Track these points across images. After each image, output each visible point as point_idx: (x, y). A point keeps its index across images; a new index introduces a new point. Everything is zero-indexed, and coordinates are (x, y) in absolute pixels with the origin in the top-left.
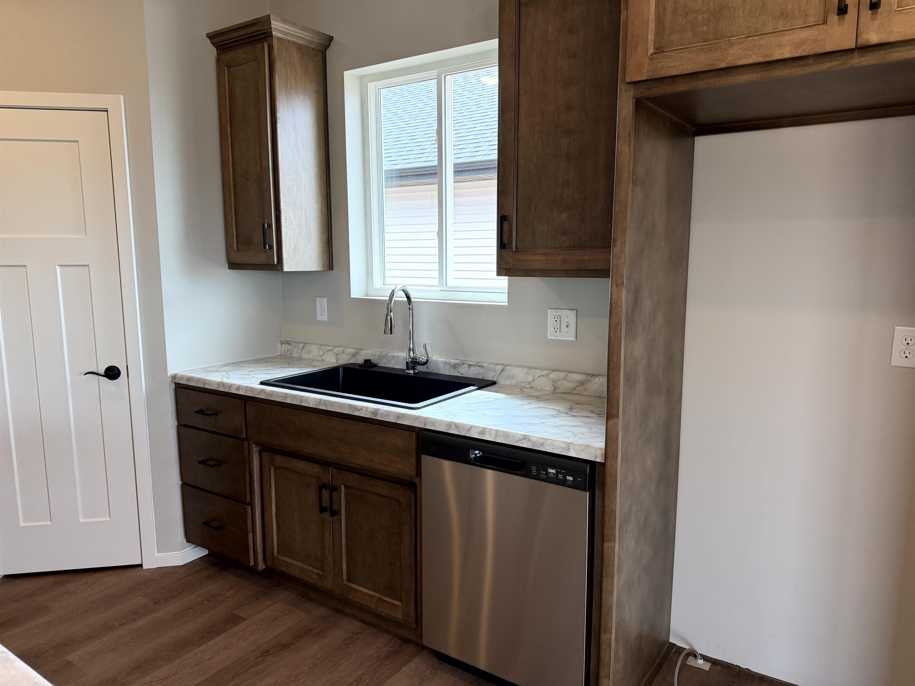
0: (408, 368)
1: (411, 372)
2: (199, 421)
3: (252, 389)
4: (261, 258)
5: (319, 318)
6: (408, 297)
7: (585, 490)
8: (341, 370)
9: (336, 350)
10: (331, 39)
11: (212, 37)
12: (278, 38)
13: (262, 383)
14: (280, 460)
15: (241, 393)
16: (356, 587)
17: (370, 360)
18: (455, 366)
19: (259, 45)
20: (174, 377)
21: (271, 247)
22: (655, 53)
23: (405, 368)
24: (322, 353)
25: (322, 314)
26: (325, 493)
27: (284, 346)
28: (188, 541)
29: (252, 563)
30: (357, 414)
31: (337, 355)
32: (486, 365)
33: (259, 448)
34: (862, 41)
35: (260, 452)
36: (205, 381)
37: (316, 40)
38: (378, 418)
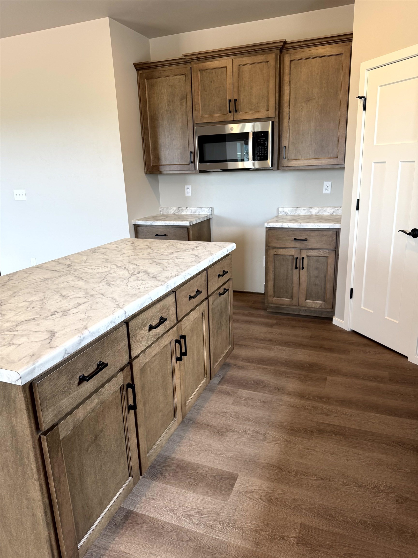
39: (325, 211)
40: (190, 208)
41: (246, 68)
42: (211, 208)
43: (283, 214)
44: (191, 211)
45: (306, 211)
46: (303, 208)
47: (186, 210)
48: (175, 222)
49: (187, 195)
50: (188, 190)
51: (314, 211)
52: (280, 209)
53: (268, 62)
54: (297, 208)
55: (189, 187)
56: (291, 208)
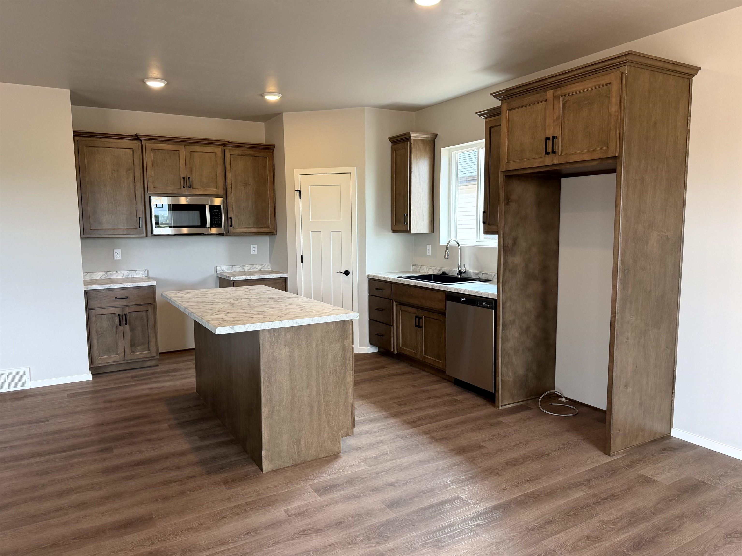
0: (458, 275)
1: (459, 276)
2: (376, 293)
3: (394, 279)
4: (403, 229)
5: (428, 254)
6: (458, 244)
7: (492, 309)
8: (432, 275)
9: (433, 268)
10: (437, 135)
11: (390, 139)
12: (414, 140)
13: (398, 277)
14: (403, 307)
15: (391, 281)
16: (427, 357)
17: (445, 272)
18: (477, 274)
19: (406, 143)
20: (368, 276)
21: (407, 224)
22: (507, 163)
23: (456, 275)
24: (428, 270)
25: (429, 253)
26: (417, 319)
27: (413, 266)
28: (371, 344)
29: (392, 350)
30: (427, 287)
31: (433, 270)
32: (488, 273)
33: (396, 303)
34: (553, 163)
35: (397, 305)
36: (379, 277)
37: (430, 137)
38: (434, 288)
39: (255, 268)
40: (122, 272)
41: (196, 154)
42: (146, 271)
43: (221, 271)
44: (122, 275)
45: (240, 268)
46: (237, 266)
47: (117, 274)
48: (138, 283)
49: (116, 258)
50: (118, 254)
51: (247, 268)
52: (218, 268)
53: (215, 153)
54: (233, 266)
55: (119, 250)
56: (228, 267)
